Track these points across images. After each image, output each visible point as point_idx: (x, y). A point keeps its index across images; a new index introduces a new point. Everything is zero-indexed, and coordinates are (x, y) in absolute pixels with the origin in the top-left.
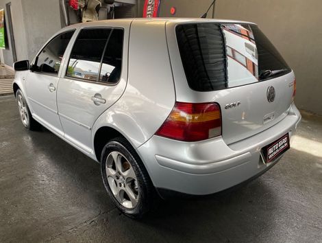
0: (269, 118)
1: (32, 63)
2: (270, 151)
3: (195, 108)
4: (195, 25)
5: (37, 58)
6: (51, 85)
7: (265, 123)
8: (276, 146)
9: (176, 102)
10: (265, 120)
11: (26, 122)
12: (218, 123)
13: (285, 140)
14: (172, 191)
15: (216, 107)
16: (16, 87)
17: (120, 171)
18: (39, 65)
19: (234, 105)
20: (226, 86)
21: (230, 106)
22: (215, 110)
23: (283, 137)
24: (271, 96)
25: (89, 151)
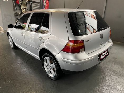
0: (101, 44)
1: (15, 25)
2: (101, 56)
3: (75, 42)
4: (75, 13)
5: (16, 23)
6: (22, 33)
7: (100, 46)
8: (103, 54)
9: (69, 40)
10: (100, 45)
11: (12, 46)
12: (83, 47)
13: (107, 52)
14: (68, 71)
15: (82, 41)
16: (8, 33)
17: (49, 64)
18: (17, 25)
19: (89, 40)
20: (86, 34)
21: (87, 41)
22: (82, 42)
23: (106, 51)
24: (102, 37)
25: (37, 57)
